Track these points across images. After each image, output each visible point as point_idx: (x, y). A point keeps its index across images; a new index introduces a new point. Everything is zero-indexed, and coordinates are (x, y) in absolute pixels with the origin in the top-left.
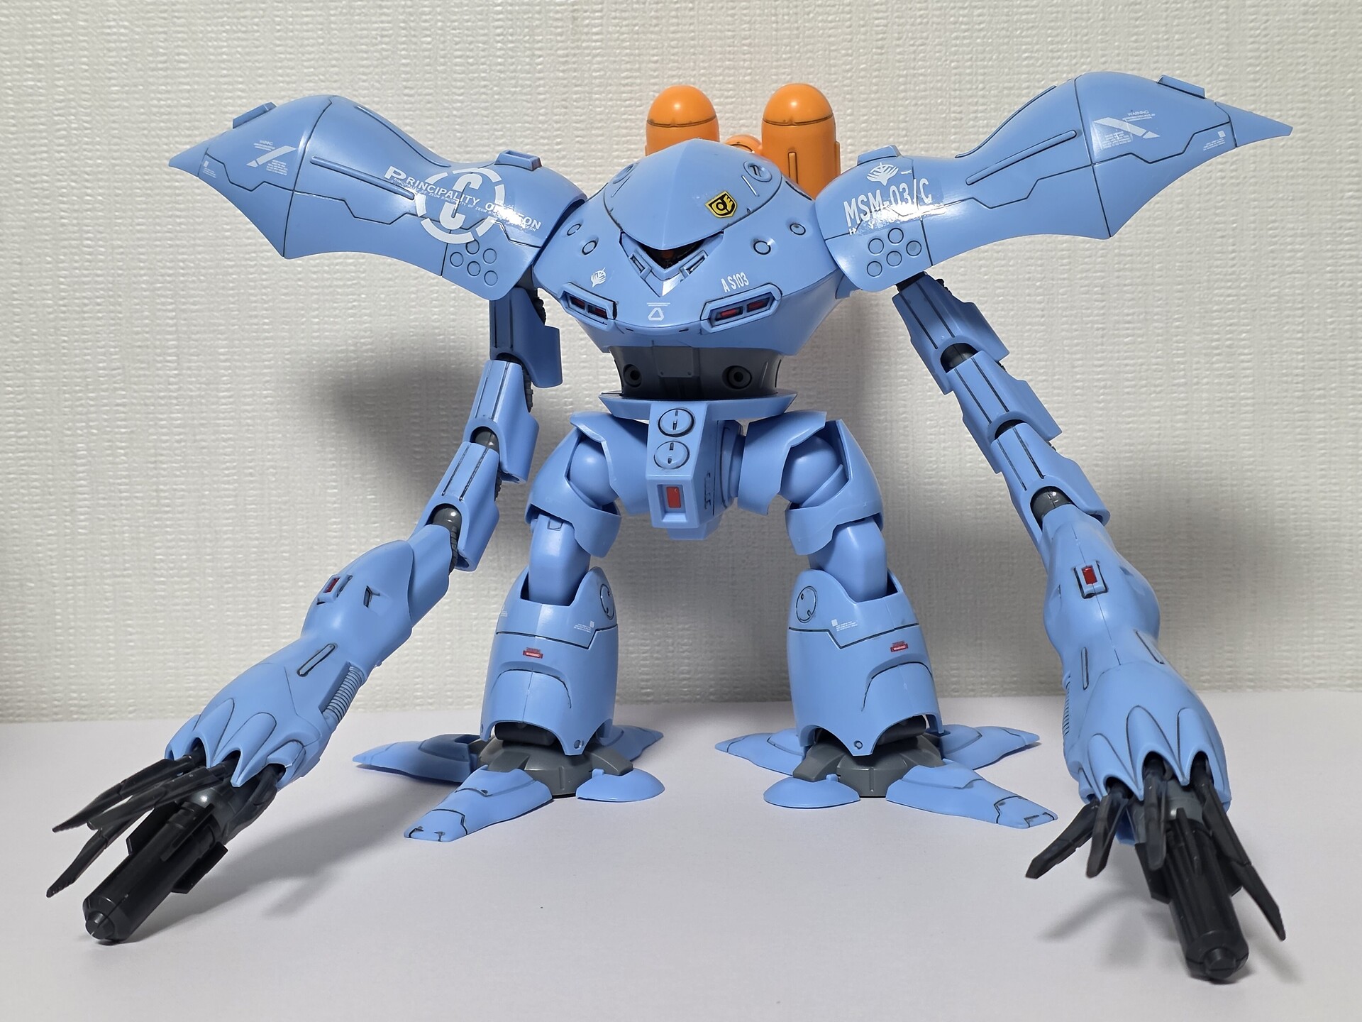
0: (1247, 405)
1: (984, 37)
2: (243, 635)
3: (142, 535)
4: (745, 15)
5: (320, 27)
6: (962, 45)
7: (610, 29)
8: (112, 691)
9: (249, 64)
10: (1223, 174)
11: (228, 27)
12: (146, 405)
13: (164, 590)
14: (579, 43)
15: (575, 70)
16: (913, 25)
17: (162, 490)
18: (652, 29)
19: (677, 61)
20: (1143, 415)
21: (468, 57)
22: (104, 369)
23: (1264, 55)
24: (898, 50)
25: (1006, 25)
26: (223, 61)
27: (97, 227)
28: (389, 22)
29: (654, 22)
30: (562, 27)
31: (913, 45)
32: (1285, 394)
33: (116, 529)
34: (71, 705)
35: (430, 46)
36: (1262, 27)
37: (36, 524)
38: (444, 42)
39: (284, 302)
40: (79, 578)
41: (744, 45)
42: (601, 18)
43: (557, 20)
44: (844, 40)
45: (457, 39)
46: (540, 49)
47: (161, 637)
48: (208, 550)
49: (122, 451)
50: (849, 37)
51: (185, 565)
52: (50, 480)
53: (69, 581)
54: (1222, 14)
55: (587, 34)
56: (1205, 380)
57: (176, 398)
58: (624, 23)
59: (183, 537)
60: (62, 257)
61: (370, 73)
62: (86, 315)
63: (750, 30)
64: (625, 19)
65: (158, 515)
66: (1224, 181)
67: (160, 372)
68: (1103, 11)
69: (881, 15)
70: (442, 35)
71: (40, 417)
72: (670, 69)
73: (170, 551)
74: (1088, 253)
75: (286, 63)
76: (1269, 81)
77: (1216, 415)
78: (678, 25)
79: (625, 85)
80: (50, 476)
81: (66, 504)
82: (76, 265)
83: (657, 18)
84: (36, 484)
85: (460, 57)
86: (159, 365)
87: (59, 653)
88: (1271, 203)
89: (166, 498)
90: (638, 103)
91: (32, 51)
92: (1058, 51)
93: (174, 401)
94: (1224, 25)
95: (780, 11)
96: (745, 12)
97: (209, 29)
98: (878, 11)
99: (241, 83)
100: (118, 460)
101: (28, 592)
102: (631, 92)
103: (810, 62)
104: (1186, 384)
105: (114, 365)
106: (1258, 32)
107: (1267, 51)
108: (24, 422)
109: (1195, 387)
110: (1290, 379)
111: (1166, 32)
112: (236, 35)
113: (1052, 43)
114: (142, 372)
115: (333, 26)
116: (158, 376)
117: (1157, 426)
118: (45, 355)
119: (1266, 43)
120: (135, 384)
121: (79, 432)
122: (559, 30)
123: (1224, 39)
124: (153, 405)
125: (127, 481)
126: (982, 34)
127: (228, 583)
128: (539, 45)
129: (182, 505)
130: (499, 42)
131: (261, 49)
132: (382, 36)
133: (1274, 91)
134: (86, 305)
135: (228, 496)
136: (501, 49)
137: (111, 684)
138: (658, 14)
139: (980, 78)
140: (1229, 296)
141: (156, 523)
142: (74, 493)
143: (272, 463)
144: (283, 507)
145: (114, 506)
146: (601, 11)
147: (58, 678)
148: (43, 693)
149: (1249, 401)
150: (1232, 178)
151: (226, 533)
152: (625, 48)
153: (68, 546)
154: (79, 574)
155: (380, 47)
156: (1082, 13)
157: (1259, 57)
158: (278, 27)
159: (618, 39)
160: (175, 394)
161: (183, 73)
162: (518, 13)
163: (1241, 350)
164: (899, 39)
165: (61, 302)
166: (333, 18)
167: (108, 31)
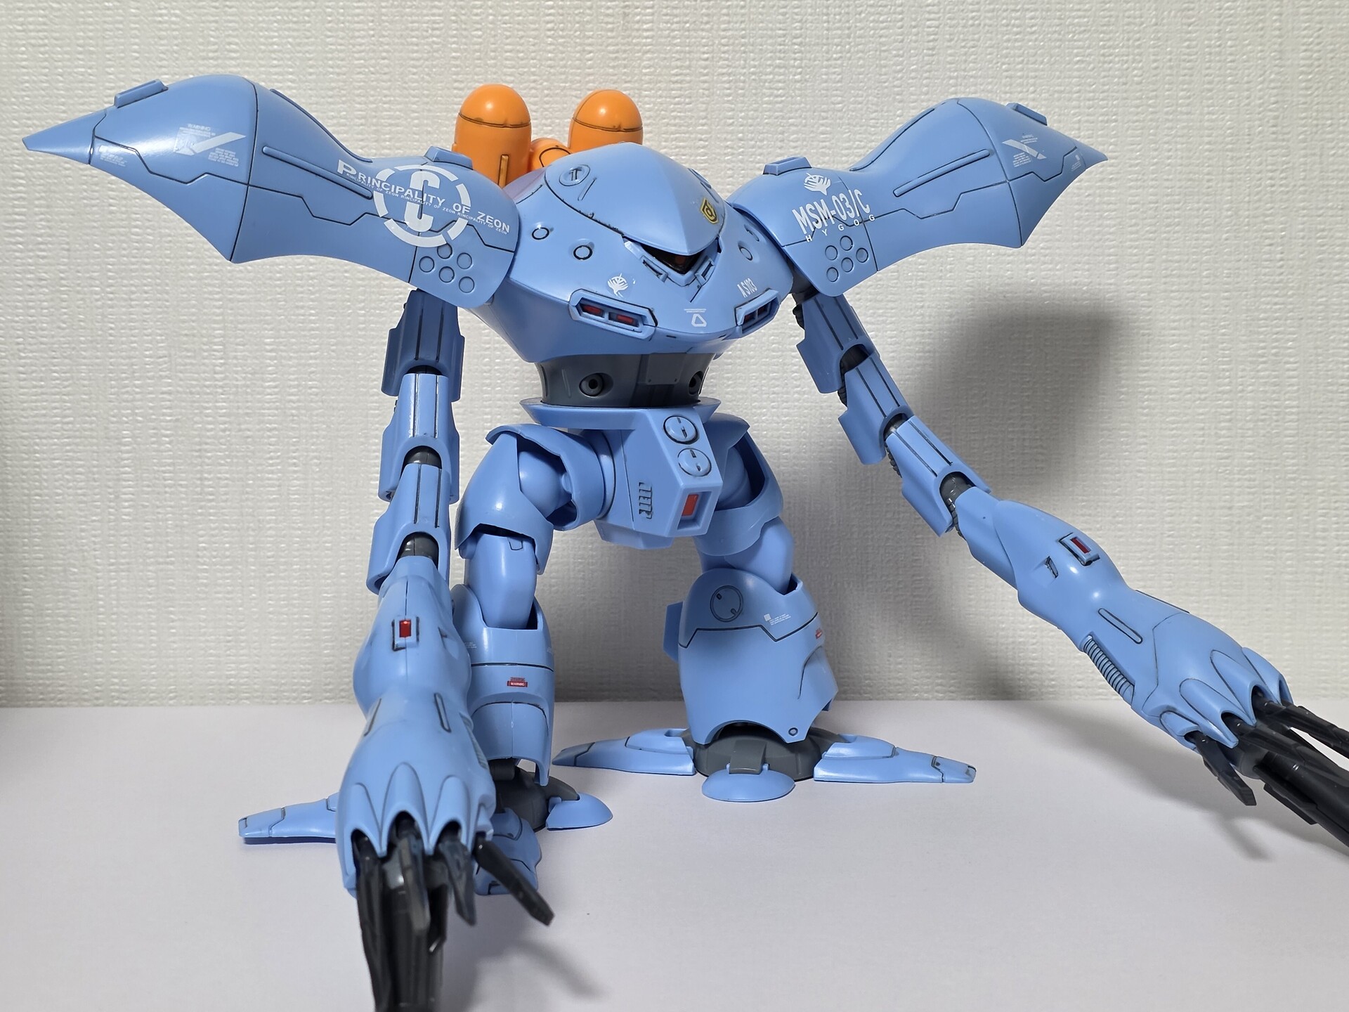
0: (1292, 413)
1: (1036, 40)
2: (284, 624)
3: (185, 523)
4: (797, 14)
5: (371, 18)
6: (1014, 48)
7: (661, 26)
8: (154, 677)
9: (301, 55)
10: (1273, 182)
11: (279, 17)
12: (191, 393)
13: (206, 578)
14: (630, 40)
15: (625, 67)
16: (964, 26)
17: (206, 479)
18: (702, 26)
19: (727, 59)
20: (1187, 422)
21: (519, 51)
22: (150, 357)
23: (1316, 63)
24: (949, 52)
25: (1058, 28)
26: (274, 51)
27: (145, 215)
28: (440, 15)
29: (705, 19)
30: (613, 23)
31: (964, 47)
32: (1330, 403)
33: (160, 516)
34: (112, 691)
35: (480, 40)
36: (1316, 34)
37: (81, 510)
38: (495, 36)
39: (330, 293)
40: (123, 564)
41: (795, 44)
42: (653, 14)
43: (608, 15)
44: (895, 41)
45: (508, 34)
46: (590, 45)
47: (203, 624)
48: (251, 539)
49: (167, 439)
50: (901, 37)
51: (227, 553)
52: (94, 467)
53: (112, 568)
54: (1276, 21)
55: (638, 30)
56: (1250, 388)
57: (221, 387)
58: (675, 20)
59: (226, 525)
60: (110, 244)
61: (421, 66)
62: (133, 303)
63: (801, 29)
64: (676, 16)
65: (203, 503)
66: (1273, 189)
67: (206, 361)
68: (1156, 16)
69: (932, 16)
70: (492, 29)
71: (87, 404)
72: (721, 67)
73: (213, 539)
74: (1135, 258)
75: (336, 55)
76: (1321, 89)
77: (1260, 423)
78: (729, 22)
79: (676, 82)
80: (95, 462)
81: (110, 490)
82: (124, 252)
83: (708, 15)
84: (81, 470)
85: (510, 51)
86: (206, 354)
87: (101, 638)
88: (1321, 212)
89: (210, 486)
90: (687, 100)
91: (84, 38)
92: (1110, 55)
93: (220, 390)
94: (1277, 33)
95: (832, 10)
96: (796, 10)
97: (260, 19)
98: (929, 12)
99: (291, 73)
100: (163, 447)
101: (72, 577)
102: (680, 89)
103: (861, 62)
104: (1231, 391)
105: (161, 353)
106: (1311, 39)
107: (1319, 59)
108: (69, 409)
109: (1240, 395)
110: (1335, 388)
111: (1219, 39)
112: (287, 25)
113: (1103, 47)
114: (188, 361)
115: (383, 18)
116: (204, 364)
117: (1201, 433)
118: (91, 342)
119: (1319, 51)
120: (181, 372)
121: (125, 419)
122: (610, 26)
123: (1276, 47)
124: (198, 394)
125: (171, 468)
126: (1034, 37)
127: (270, 572)
128: (590, 40)
129: (226, 494)
130: (549, 37)
131: (312, 40)
132: (433, 29)
133: (1325, 100)
134: (133, 293)
135: (272, 486)
136: (550, 44)
137: (152, 670)
138: (710, 12)
139: (1031, 81)
140: (1276, 304)
141: (200, 511)
142: (119, 480)
143: (315, 454)
144: (327, 497)
145: (158, 493)
146: (652, 7)
147: (100, 663)
148: (85, 678)
149: (1294, 410)
150: (1281, 185)
151: (269, 522)
152: (676, 45)
153: (112, 532)
154: (123, 561)
155: (430, 40)
156: (1135, 18)
157: (1311, 65)
158: (329, 18)
159: (669, 36)
160: (221, 383)
161: (233, 62)
162: (570, 8)
163: (1287, 359)
164: (951, 40)
165: (108, 290)
166: (384, 10)
167: (160, 19)
